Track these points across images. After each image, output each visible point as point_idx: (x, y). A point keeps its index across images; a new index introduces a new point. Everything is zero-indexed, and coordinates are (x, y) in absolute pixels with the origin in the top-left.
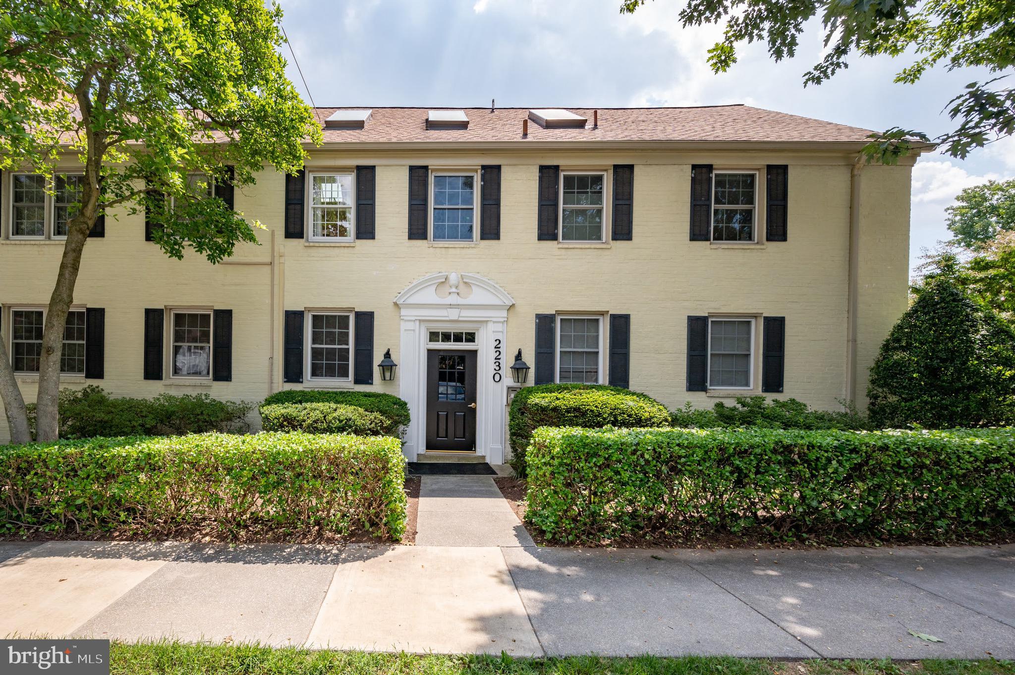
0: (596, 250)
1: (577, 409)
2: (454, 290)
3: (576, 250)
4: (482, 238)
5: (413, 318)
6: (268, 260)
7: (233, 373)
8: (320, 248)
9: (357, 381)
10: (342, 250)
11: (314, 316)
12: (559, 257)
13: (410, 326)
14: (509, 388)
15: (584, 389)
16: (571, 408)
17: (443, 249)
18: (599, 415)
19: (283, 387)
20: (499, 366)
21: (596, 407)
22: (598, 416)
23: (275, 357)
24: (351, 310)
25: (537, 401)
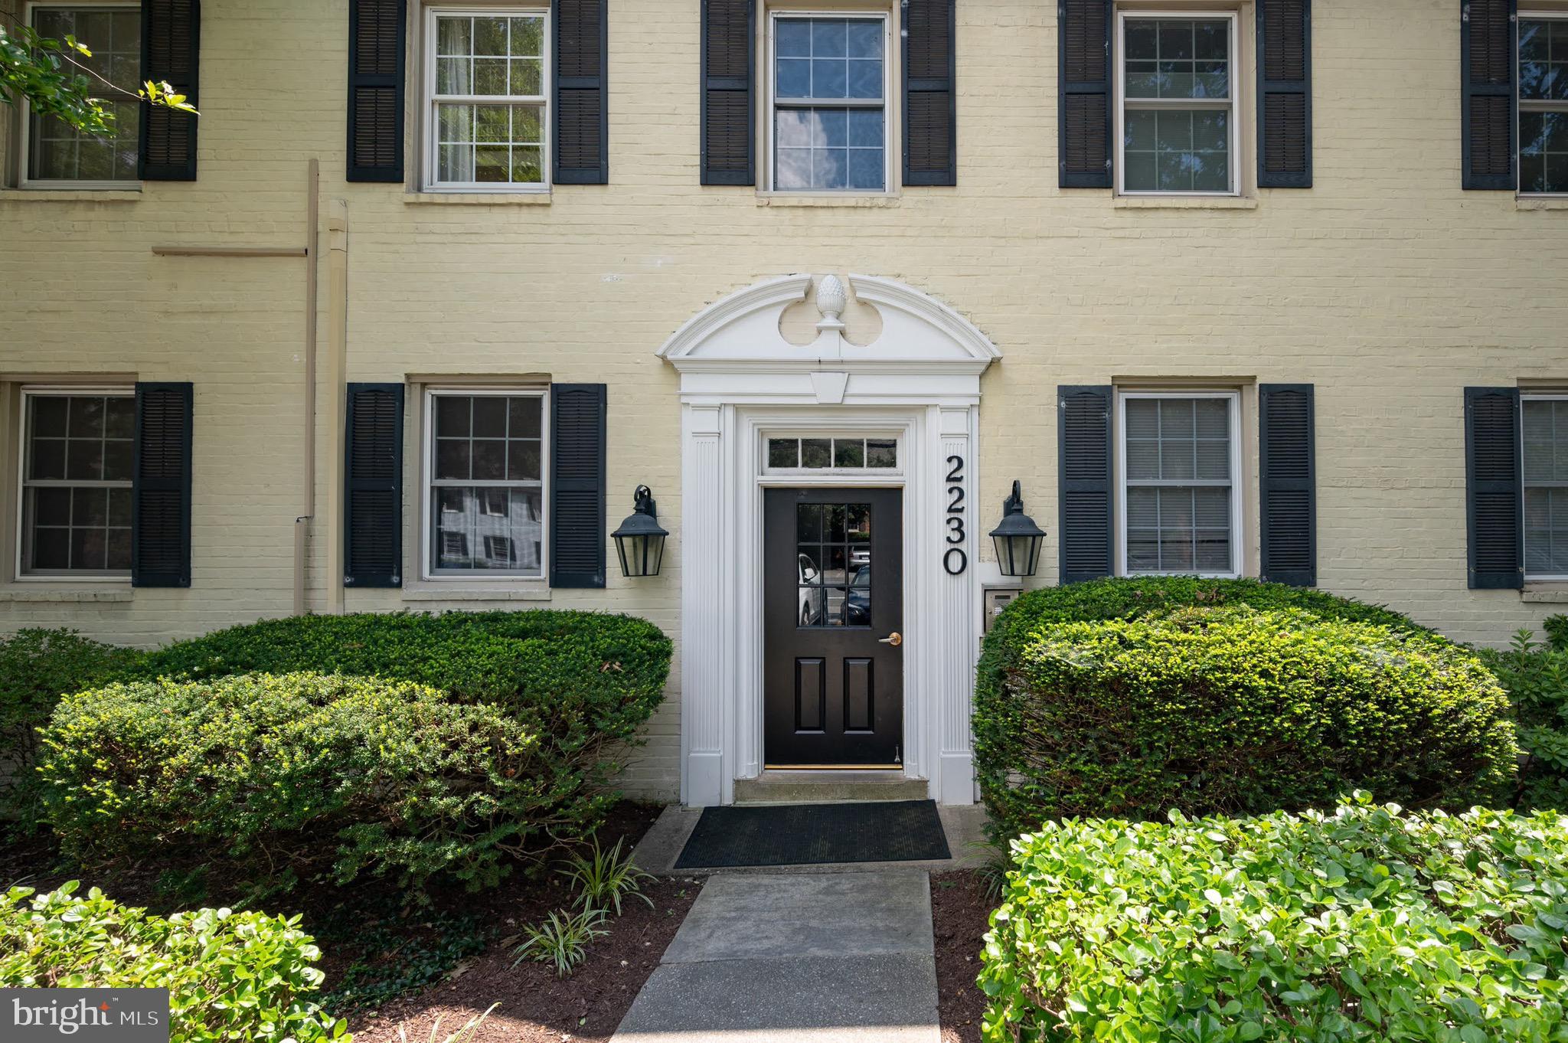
0: (1216, 214)
1: (1196, 685)
2: (830, 321)
3: (1162, 214)
4: (908, 182)
5: (717, 401)
6: (300, 242)
7: (195, 562)
8: (450, 210)
9: (558, 581)
10: (513, 214)
11: (442, 402)
12: (1121, 233)
13: (709, 421)
14: (986, 591)
15: (1209, 603)
16: (1174, 679)
17: (800, 212)
18: (1278, 706)
19: (342, 599)
20: (959, 529)
21: (1265, 674)
22: (1275, 710)
23: (318, 515)
24: (541, 380)
25: (1054, 650)
